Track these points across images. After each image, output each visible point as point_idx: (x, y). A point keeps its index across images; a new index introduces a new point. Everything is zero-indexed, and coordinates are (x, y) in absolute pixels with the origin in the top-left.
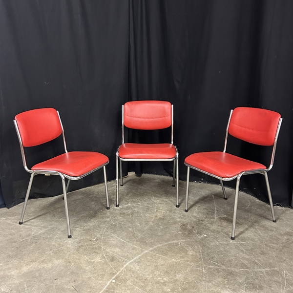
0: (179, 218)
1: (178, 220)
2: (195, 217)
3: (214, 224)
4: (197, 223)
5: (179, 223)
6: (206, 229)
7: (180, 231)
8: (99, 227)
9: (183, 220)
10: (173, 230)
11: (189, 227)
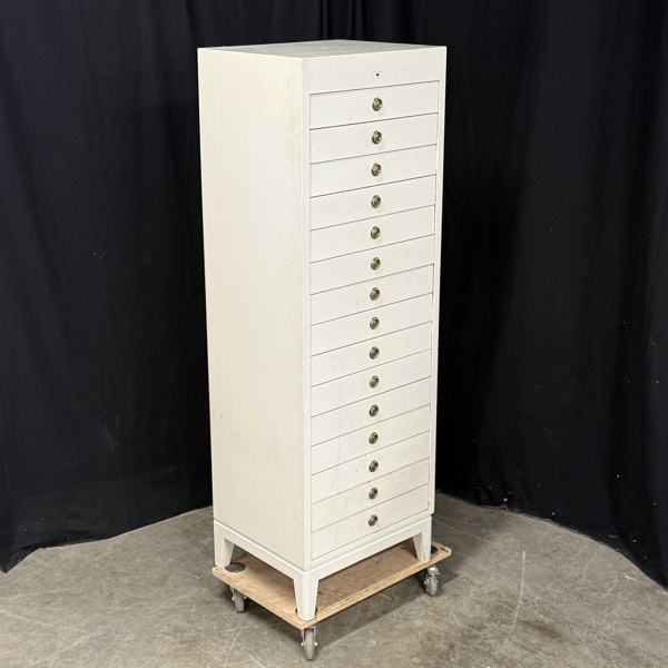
0: (423, 618)
1: (419, 623)
2: (463, 616)
3: (506, 640)
4: (463, 636)
5: (420, 633)
6: (484, 653)
7: (418, 655)
8: (219, 635)
9: (432, 625)
10: (400, 653)
11: (442, 646)
